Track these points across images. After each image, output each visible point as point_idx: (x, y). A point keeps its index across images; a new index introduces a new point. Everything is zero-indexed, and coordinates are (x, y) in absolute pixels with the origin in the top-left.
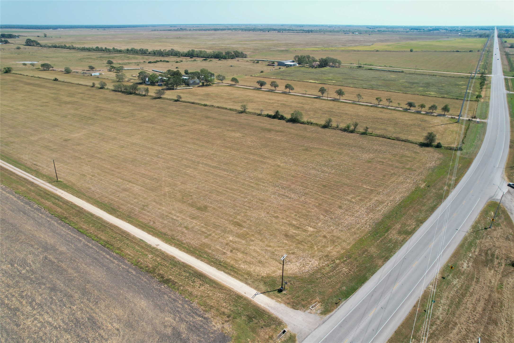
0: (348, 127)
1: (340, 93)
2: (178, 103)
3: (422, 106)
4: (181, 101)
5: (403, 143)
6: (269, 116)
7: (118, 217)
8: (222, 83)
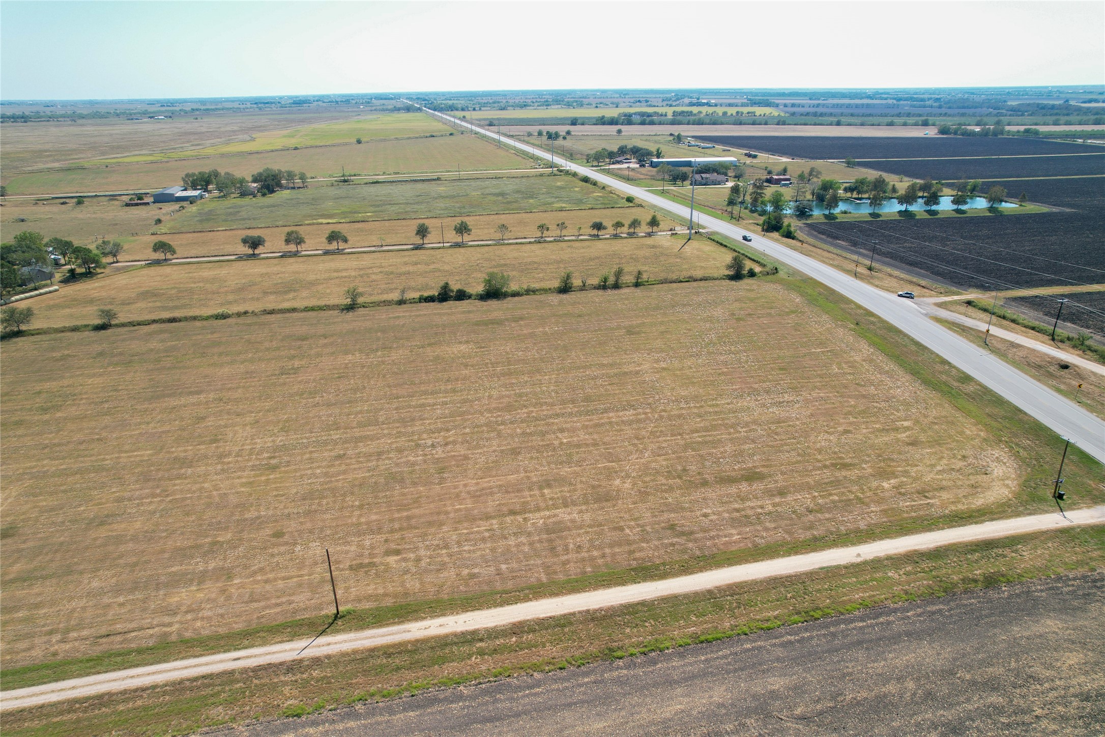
0: (605, 280)
1: (462, 229)
2: (109, 332)
3: (619, 225)
4: (117, 326)
5: (702, 283)
6: (430, 299)
7: (664, 576)
8: (117, 262)
